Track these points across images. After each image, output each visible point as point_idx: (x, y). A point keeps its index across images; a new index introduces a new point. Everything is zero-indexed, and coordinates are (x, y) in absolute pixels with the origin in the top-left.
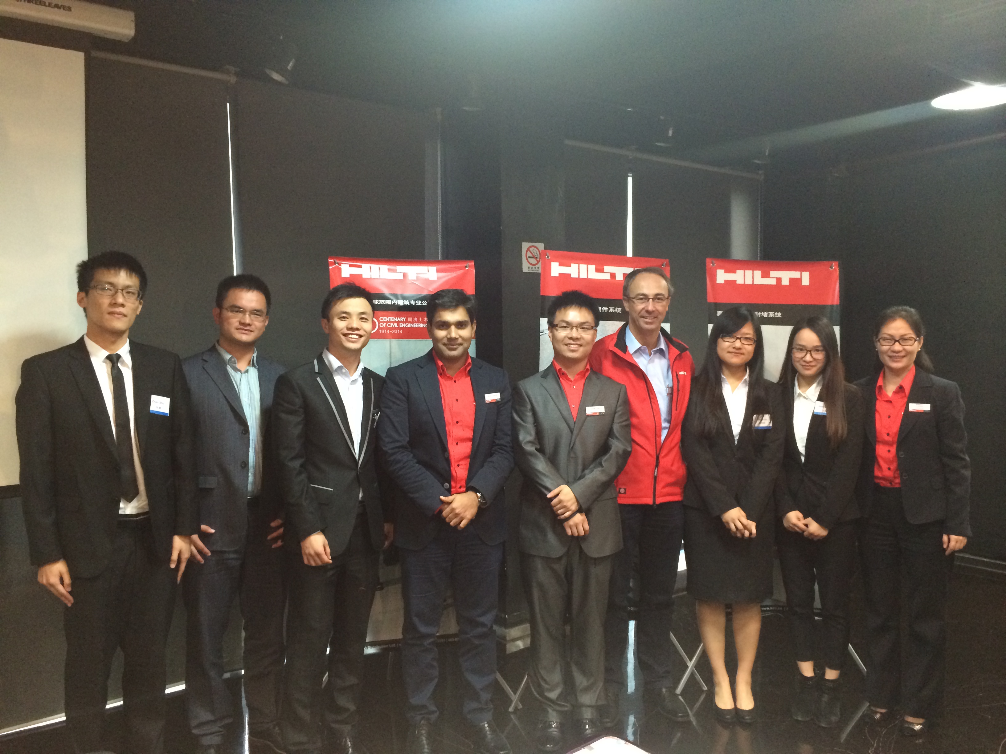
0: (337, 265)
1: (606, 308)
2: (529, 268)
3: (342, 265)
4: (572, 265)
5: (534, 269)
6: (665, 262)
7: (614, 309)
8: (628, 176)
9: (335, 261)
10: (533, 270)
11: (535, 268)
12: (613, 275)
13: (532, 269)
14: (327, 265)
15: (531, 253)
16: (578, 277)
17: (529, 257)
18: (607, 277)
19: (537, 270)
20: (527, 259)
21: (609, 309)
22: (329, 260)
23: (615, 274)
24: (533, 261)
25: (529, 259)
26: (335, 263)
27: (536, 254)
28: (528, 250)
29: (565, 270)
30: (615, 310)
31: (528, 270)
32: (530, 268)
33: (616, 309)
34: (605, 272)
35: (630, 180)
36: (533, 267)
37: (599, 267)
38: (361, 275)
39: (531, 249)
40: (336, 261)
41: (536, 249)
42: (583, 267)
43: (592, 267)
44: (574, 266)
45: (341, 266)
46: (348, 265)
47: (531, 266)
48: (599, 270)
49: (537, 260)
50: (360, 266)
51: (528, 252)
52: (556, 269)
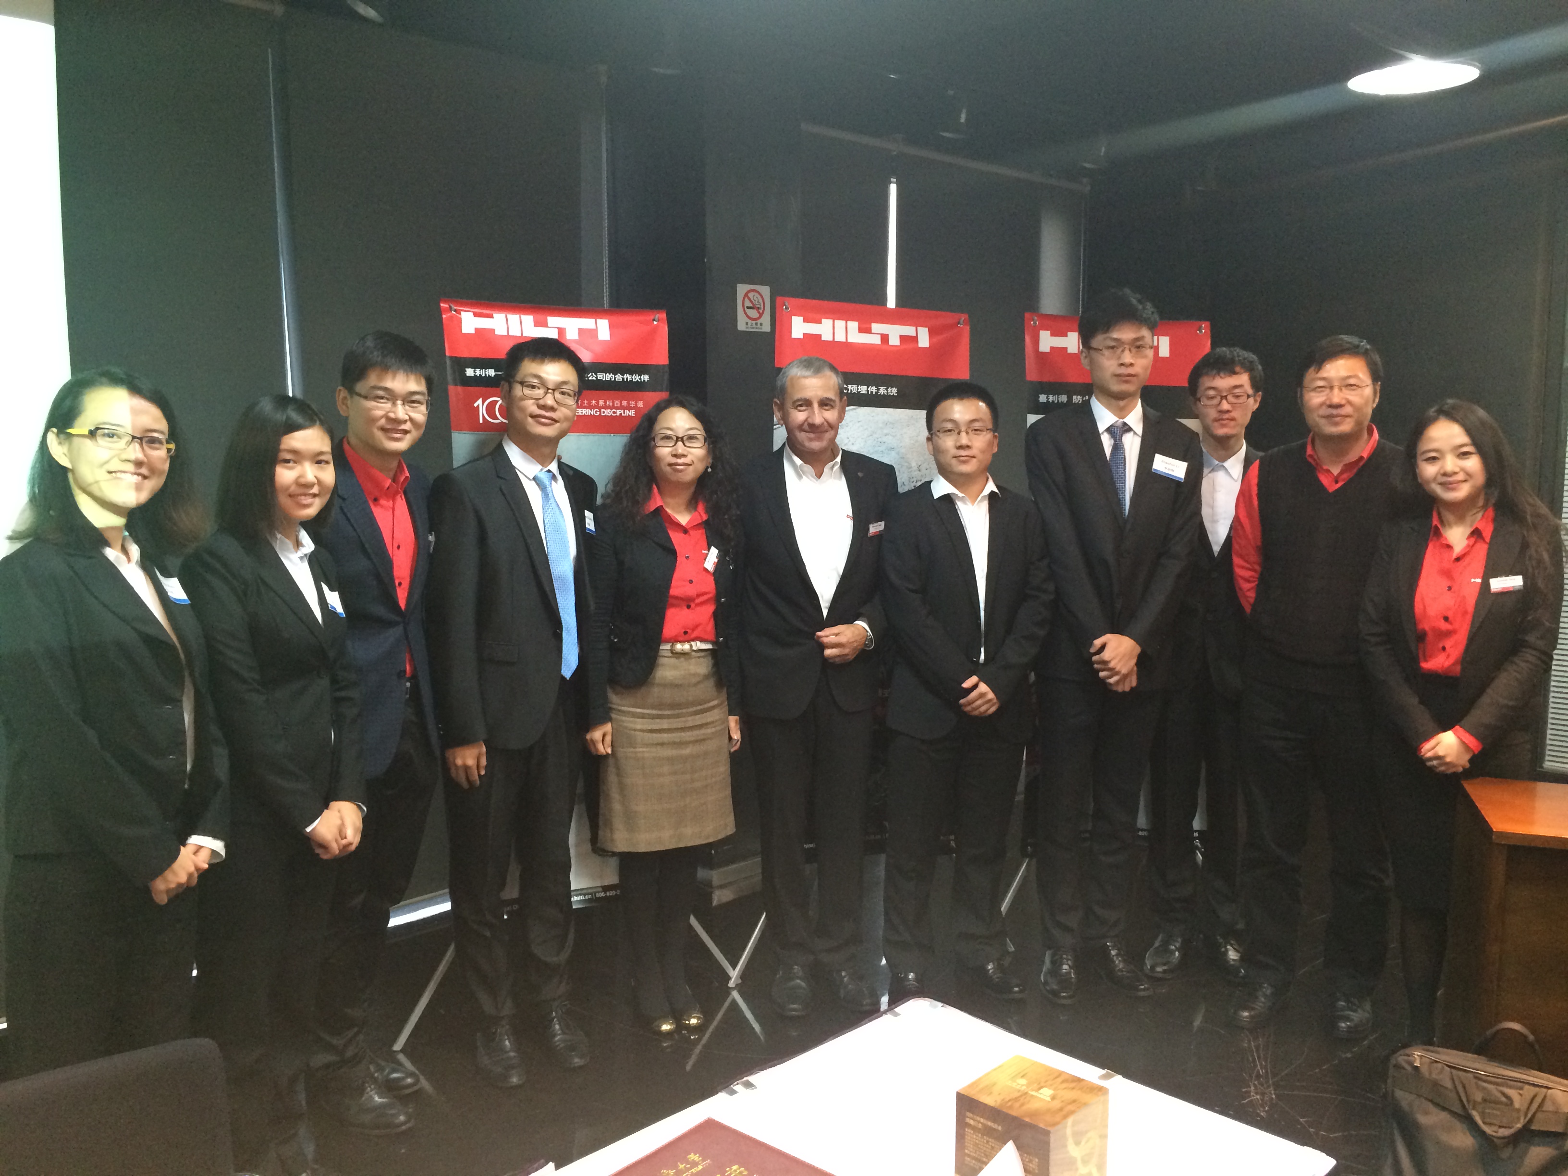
0: (454, 312)
1: (874, 388)
2: (747, 324)
3: (462, 313)
4: (824, 321)
5: (754, 325)
6: (963, 317)
7: (887, 389)
8: (891, 182)
9: (450, 307)
10: (753, 328)
11: (756, 324)
12: (885, 338)
13: (752, 325)
14: (440, 312)
15: (751, 301)
16: (831, 339)
17: (748, 308)
18: (876, 340)
19: (759, 328)
20: (744, 310)
21: (878, 389)
22: (442, 305)
23: (887, 335)
24: (753, 313)
25: (748, 311)
26: (450, 309)
27: (758, 302)
28: (746, 295)
29: (812, 329)
30: (887, 391)
31: (747, 328)
32: (749, 324)
33: (889, 389)
34: (873, 332)
35: (893, 188)
36: (754, 322)
37: (865, 326)
38: (493, 330)
39: (751, 295)
40: (452, 306)
41: (757, 295)
42: (840, 324)
43: (853, 325)
44: (827, 323)
45: (460, 314)
46: (472, 314)
47: (750, 322)
48: (865, 329)
49: (759, 312)
50: (491, 316)
51: (746, 299)
52: (799, 328)
